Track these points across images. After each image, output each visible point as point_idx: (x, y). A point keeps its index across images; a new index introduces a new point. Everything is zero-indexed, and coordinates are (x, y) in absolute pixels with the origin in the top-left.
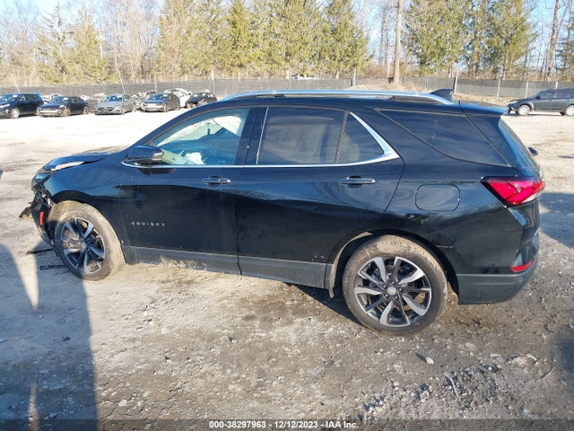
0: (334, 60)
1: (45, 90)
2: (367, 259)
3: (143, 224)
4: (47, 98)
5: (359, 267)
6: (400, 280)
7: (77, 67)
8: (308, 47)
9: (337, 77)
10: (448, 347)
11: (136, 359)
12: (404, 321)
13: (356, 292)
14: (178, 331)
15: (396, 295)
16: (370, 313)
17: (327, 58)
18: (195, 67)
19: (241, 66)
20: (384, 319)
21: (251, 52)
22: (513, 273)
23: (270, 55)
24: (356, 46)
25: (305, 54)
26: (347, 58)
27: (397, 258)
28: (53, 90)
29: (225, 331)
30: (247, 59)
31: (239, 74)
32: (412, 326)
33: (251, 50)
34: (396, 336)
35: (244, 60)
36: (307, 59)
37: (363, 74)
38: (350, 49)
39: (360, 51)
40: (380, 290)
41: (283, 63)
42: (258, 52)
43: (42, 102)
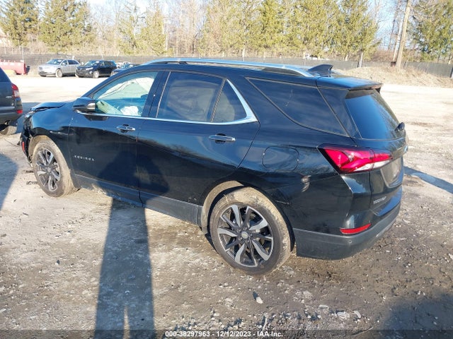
0: (345, 45)
1: (119, 59)
2: (227, 206)
3: (81, 158)
4: (120, 65)
5: (221, 211)
6: (251, 226)
7: (144, 43)
8: (324, 33)
9: (346, 60)
10: (286, 292)
11: (36, 259)
12: (253, 263)
13: (219, 233)
14: (81, 244)
15: (248, 239)
16: (228, 251)
17: (340, 44)
18: (231, 47)
19: (266, 47)
20: (237, 259)
21: (276, 36)
22: (342, 235)
23: (291, 39)
24: (365, 34)
25: (320, 39)
26: (356, 44)
27: (248, 207)
28: (126, 59)
29: (116, 248)
30: (272, 41)
31: (265, 54)
32: (258, 268)
33: (276, 34)
34: (247, 274)
35: (269, 42)
36: (322, 44)
37: (369, 58)
38: (359, 37)
39: (368, 37)
40: (236, 233)
41: (301, 46)
42: (281, 36)
43: (116, 68)
